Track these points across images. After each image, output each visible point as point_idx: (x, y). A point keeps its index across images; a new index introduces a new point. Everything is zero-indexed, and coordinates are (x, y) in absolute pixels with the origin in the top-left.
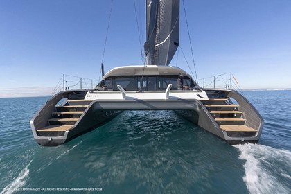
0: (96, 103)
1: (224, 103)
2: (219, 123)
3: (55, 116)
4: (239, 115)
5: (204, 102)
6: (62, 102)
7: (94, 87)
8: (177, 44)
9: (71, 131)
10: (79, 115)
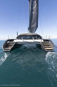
0: (17, 42)
1: (47, 43)
2: (45, 47)
3: (7, 45)
4: (50, 46)
5: (42, 42)
6: (8, 42)
7: (16, 38)
8: (37, 26)
9: (11, 49)
10: (13, 45)
